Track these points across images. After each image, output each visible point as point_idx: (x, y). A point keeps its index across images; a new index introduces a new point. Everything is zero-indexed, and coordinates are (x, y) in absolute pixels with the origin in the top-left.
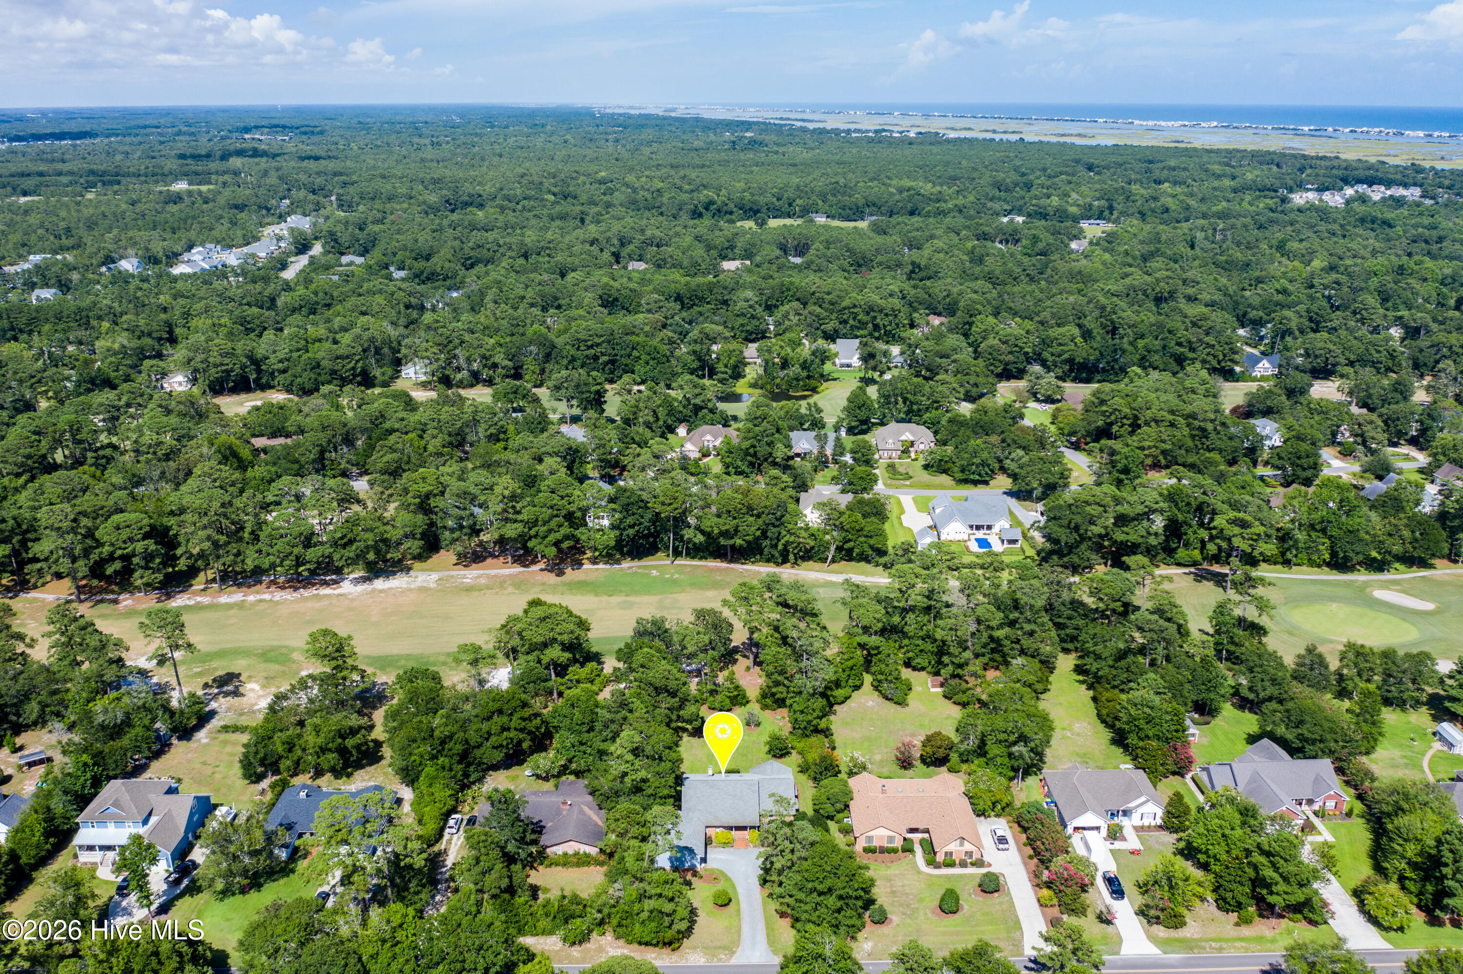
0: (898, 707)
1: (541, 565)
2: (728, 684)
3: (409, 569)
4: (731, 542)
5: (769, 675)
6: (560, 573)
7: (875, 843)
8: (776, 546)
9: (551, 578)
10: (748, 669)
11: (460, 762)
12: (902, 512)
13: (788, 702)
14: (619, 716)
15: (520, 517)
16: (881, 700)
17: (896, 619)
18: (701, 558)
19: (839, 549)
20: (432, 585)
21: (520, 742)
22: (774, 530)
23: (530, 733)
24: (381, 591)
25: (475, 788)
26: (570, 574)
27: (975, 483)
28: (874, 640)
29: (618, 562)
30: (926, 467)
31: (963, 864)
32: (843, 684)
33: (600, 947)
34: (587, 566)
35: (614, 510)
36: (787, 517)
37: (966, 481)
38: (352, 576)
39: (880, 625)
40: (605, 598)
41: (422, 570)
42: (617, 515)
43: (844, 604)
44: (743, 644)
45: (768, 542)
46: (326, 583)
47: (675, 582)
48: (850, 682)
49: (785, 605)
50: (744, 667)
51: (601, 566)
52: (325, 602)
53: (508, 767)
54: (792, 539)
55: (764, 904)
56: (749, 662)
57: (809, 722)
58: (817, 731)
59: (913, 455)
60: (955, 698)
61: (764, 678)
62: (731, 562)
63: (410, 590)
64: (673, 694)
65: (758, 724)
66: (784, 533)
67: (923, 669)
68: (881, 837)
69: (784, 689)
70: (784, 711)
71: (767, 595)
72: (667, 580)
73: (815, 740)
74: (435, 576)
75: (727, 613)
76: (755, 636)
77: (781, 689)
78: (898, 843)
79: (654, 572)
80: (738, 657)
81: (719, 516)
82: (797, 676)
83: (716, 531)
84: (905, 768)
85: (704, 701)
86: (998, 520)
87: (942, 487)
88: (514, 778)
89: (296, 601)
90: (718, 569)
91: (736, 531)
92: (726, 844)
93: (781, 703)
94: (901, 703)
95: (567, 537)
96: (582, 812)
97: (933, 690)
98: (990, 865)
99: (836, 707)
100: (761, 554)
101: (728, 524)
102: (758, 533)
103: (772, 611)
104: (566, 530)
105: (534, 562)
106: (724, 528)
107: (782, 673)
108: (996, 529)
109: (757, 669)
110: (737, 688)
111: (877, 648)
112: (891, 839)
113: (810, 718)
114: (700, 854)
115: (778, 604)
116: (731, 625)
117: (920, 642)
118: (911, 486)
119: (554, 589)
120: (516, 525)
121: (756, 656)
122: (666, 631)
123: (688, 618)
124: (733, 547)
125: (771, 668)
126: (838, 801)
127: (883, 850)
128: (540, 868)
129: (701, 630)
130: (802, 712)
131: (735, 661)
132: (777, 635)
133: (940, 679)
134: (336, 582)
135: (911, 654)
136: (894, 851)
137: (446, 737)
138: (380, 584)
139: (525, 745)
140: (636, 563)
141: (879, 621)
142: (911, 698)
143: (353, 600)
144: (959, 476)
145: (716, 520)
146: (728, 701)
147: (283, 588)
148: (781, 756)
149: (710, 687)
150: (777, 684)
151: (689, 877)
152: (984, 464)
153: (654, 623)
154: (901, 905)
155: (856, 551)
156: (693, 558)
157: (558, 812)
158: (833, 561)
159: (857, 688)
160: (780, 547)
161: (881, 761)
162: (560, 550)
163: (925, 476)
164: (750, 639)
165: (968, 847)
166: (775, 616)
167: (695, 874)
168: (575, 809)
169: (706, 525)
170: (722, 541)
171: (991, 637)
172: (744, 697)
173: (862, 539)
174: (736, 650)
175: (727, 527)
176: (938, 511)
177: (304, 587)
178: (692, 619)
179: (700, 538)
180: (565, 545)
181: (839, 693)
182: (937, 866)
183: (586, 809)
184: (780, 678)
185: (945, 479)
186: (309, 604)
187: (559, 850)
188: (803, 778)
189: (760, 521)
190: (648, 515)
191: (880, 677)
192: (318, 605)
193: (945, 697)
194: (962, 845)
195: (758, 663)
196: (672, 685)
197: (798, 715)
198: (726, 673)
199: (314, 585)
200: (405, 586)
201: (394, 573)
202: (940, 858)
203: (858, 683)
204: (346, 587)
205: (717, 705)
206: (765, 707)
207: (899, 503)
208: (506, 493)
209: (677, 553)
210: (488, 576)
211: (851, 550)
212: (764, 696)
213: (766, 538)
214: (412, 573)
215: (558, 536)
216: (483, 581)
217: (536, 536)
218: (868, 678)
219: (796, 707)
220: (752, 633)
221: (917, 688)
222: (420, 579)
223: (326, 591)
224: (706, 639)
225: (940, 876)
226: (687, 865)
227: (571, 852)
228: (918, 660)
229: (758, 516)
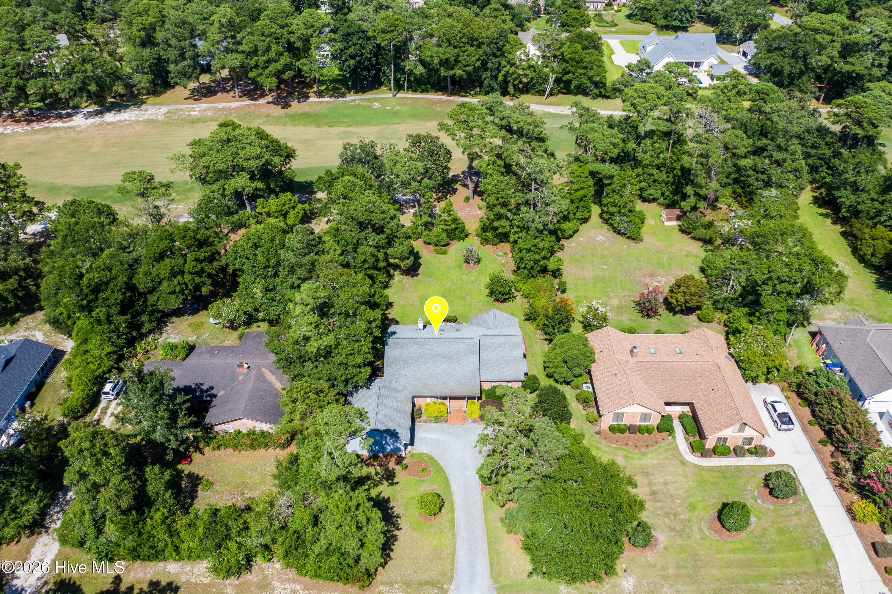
0: (632, 243)
1: (269, 98)
2: (445, 217)
3: (143, 103)
4: (451, 73)
5: (490, 207)
6: (286, 106)
7: (626, 421)
8: (496, 77)
9: (277, 110)
10: (467, 199)
11: (122, 313)
12: (612, 53)
13: (512, 238)
14: (305, 260)
15: (240, 48)
16: (611, 234)
17: (631, 145)
18: (423, 91)
19: (558, 81)
20: (160, 118)
21: (198, 288)
22: (494, 60)
23: (210, 276)
24: (109, 124)
25: (151, 337)
26: (296, 106)
27: (676, 29)
28: (607, 169)
29: (343, 95)
30: (629, 17)
31: (738, 452)
32: (571, 216)
33: (265, 578)
34: (313, 99)
35: (334, 40)
36: (508, 47)
37: (667, 28)
38: (86, 110)
39: (616, 151)
40: (326, 129)
41: (154, 104)
42: (339, 46)
43: (572, 129)
44: (463, 172)
45: (488, 74)
46: (60, 117)
47: (395, 113)
48: (579, 215)
49: (509, 129)
50: (462, 198)
51: (326, 99)
52: (53, 134)
53: (194, 312)
54: (512, 70)
55: (486, 510)
56: (468, 192)
57: (536, 262)
58: (544, 270)
59: (616, 8)
60: (695, 233)
61: (484, 210)
62: (452, 94)
63: (137, 122)
64: (379, 230)
65: (478, 261)
66: (504, 63)
67: (655, 200)
68: (634, 415)
69: (507, 223)
70: (507, 247)
71: (489, 119)
72: (388, 112)
73: (541, 281)
74: (164, 109)
75: (445, 139)
76: (475, 164)
77: (503, 222)
78: (654, 421)
79: (376, 105)
80: (458, 186)
81: (439, 46)
82: (524, 209)
83: (436, 61)
84: (649, 316)
85: (418, 236)
86: (706, 58)
87: (647, 33)
88: (197, 327)
89: (27, 133)
90: (439, 101)
91: (457, 61)
92: (437, 419)
93: (504, 237)
94: (635, 238)
95: (287, 67)
96: (261, 378)
97: (667, 223)
98: (772, 453)
99: (563, 242)
100: (481, 86)
101: (450, 53)
102: (478, 64)
103: (495, 136)
104: (285, 59)
105: (263, 95)
106: (444, 57)
107: (505, 205)
108: (705, 66)
109: (477, 199)
110: (455, 220)
111: (612, 177)
112: (645, 417)
113: (537, 257)
114: (405, 438)
115: (502, 127)
116: (448, 153)
117: (655, 171)
118: (617, 32)
119: (277, 120)
120: (235, 55)
121: (477, 186)
122: (376, 157)
123: (403, 145)
124: (453, 77)
125: (492, 199)
126: (578, 366)
127: (632, 429)
128: (207, 450)
129: (415, 156)
130: (529, 250)
131: (455, 191)
132: (500, 162)
133: (677, 212)
134: (69, 115)
135: (643, 185)
136: (648, 430)
137: (102, 283)
138: (110, 117)
139: (205, 290)
140: (360, 96)
141: (615, 146)
142: (645, 231)
143: (80, 132)
144: (662, 22)
145: (436, 49)
146: (444, 235)
147: (18, 121)
148: (505, 300)
149: (426, 219)
150: (499, 217)
151: (392, 465)
152: (686, 10)
153: (363, 148)
154: (667, 515)
155: (575, 83)
156: (415, 91)
157: (233, 378)
158: (551, 94)
159: (585, 220)
160: (500, 78)
161: (619, 307)
162: (281, 81)
163: (629, 24)
164: (470, 167)
165: (749, 432)
166: (498, 142)
167: (400, 460)
168: (253, 373)
169: (426, 54)
170: (443, 72)
171: (735, 165)
172: (463, 230)
173: (582, 71)
174: (455, 179)
175: (446, 56)
176: (649, 49)
177: (38, 121)
178: (407, 145)
179: (420, 70)
180: (287, 75)
181: (567, 226)
182: (705, 454)
183: (267, 373)
184: (503, 211)
185: (647, 26)
186: (36, 137)
187: (231, 427)
188: (530, 327)
189: (480, 52)
190: (369, 46)
191: (612, 209)
192: (43, 137)
193: (682, 230)
194: (741, 430)
195: (477, 192)
196: (377, 219)
197: (524, 254)
198: (442, 204)
199: (48, 118)
200: (133, 118)
201: (127, 107)
202: (710, 444)
203: (586, 215)
204: (79, 120)
205: (433, 240)
206: (485, 241)
207: (608, 46)
208: (224, 21)
209: (399, 87)
210: (215, 109)
211: (570, 82)
212: (484, 229)
213: (486, 70)
214: (144, 107)
215: (279, 65)
216: (209, 113)
217: (256, 66)
218: (596, 210)
219: (521, 244)
220: (472, 160)
221: (650, 222)
222: (149, 112)
223: (58, 124)
224: (420, 166)
225: (711, 469)
226: (389, 449)
227: (244, 431)
228: (650, 191)
229: (479, 46)
